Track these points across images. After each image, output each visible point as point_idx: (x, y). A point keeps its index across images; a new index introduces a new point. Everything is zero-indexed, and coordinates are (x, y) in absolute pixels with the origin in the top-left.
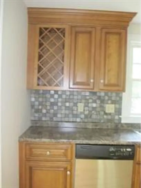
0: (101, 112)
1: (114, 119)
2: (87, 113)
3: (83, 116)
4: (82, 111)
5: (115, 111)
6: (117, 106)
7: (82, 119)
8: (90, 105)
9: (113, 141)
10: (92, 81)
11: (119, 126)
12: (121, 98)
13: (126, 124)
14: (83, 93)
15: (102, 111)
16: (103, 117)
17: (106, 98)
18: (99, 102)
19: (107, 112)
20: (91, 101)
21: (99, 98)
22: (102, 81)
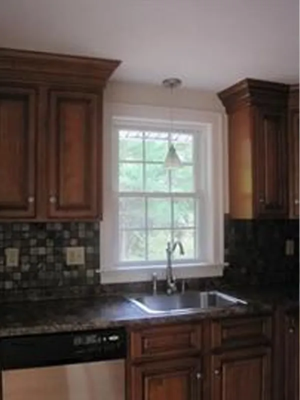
0: (57, 265)
1: (85, 277)
2: (26, 268)
3: (18, 276)
4: (16, 264)
5: (86, 261)
6: (90, 249)
7: (16, 282)
8: (32, 251)
9: (80, 324)
10: (31, 200)
11: (98, 291)
12: (97, 233)
13: (111, 285)
14: (16, 228)
15: (59, 262)
16: (62, 275)
17: (66, 234)
18: (52, 244)
19: (69, 263)
20: (33, 242)
21: (52, 235)
22: (52, 200)
